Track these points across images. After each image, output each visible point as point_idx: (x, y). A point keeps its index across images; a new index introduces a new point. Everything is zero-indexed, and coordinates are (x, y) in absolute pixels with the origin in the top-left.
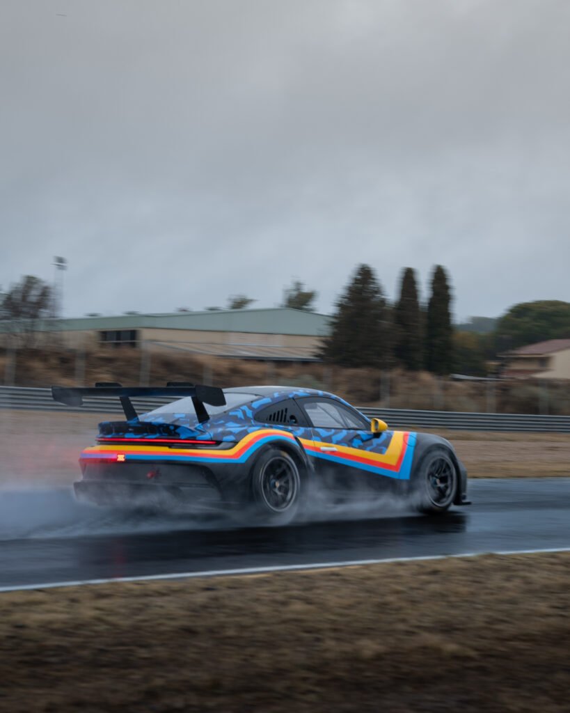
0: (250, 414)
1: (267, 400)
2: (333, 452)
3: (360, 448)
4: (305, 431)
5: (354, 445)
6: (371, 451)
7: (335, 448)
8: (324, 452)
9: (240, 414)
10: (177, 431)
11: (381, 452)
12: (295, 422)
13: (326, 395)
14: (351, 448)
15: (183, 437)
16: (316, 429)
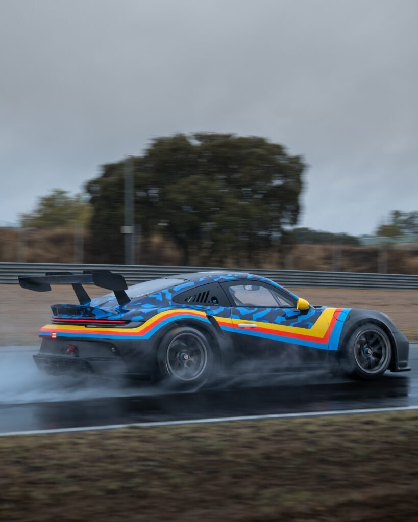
0: (169, 296)
1: (192, 284)
2: (253, 328)
3: (282, 323)
4: (224, 310)
5: (276, 321)
6: (295, 326)
7: (255, 324)
8: (243, 328)
9: (159, 298)
10: (93, 312)
11: (306, 327)
12: (217, 303)
13: (256, 278)
14: (273, 324)
15: (97, 317)
16: (237, 308)
